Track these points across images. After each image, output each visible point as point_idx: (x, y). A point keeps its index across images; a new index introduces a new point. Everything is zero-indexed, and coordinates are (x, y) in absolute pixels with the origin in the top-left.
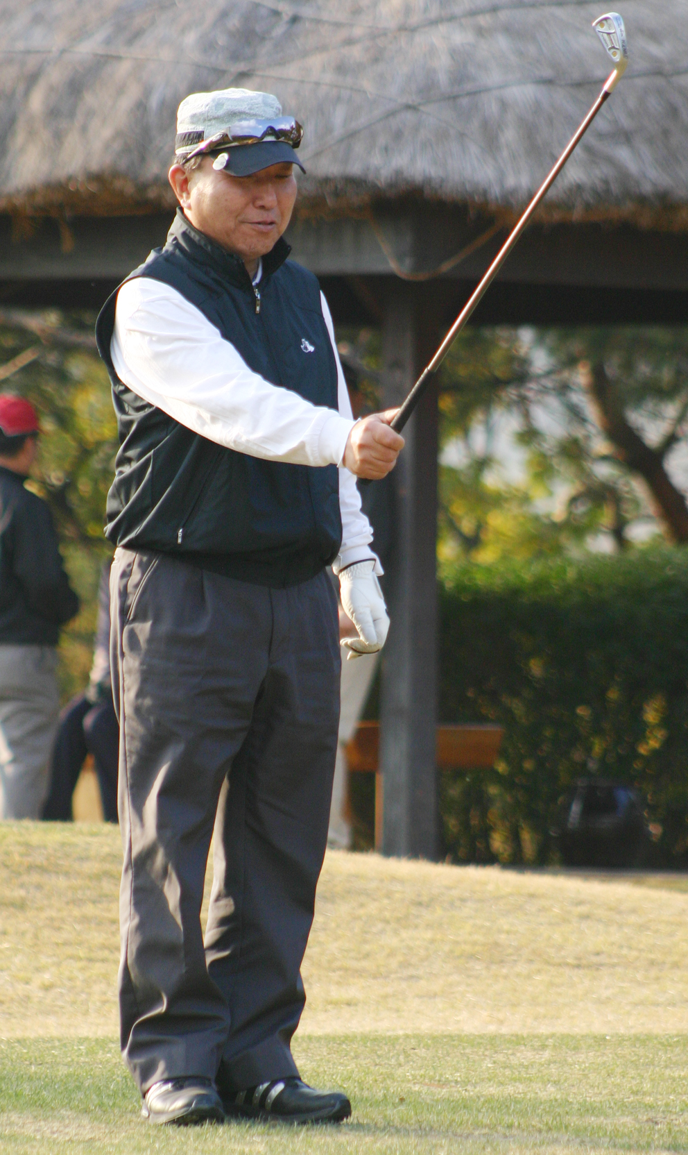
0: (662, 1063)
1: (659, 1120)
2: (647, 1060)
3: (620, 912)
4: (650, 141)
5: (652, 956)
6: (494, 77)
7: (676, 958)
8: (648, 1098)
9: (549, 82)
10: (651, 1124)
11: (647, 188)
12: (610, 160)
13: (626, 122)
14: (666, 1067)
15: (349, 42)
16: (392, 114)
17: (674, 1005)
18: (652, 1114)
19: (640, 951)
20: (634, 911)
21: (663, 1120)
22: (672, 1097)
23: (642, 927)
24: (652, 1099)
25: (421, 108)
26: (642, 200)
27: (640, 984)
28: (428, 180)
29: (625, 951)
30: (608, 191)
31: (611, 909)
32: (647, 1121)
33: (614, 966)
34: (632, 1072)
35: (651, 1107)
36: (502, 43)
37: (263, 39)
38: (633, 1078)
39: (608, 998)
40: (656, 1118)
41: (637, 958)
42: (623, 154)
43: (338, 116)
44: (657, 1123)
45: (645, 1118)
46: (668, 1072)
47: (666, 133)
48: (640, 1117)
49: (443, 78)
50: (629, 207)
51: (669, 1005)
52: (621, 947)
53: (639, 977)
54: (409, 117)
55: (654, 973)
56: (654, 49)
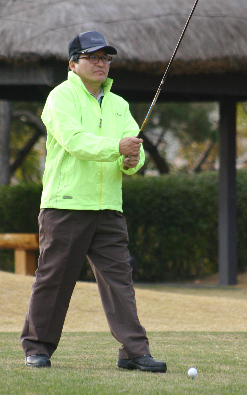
6: (80, 19)
9: (98, 22)
11: (130, 57)
13: (123, 35)
15: (32, 7)
16: (46, 32)
25: (55, 30)
26: (128, 61)
28: (58, 54)
36: (83, 8)
37: (4, 6)
43: (28, 33)
47: (137, 39)
49: (63, 20)
50: (124, 63)
54: (51, 33)
56: (133, 11)
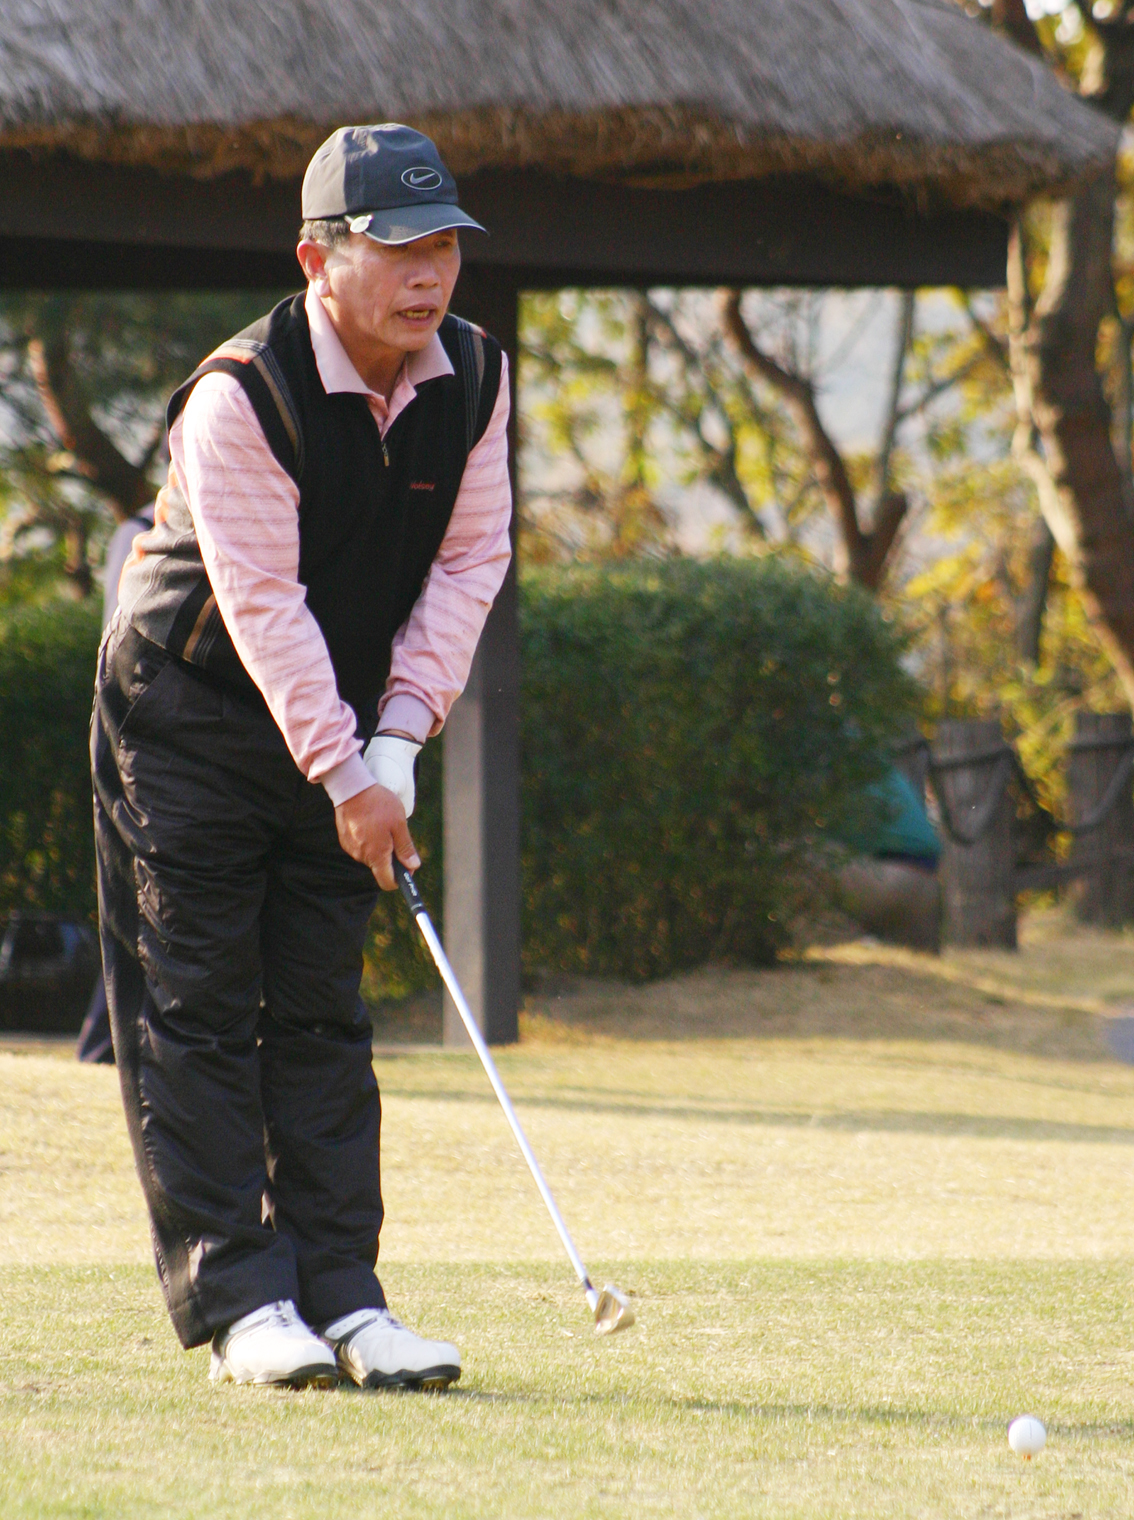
0: (64, 1306)
1: (41, 1386)
2: (44, 1302)
3: (36, 1096)
4: (95, 37)
5: (76, 1156)
7: (110, 1158)
8: (35, 1356)
10: (30, 1391)
11: (91, 103)
12: (40, 64)
14: (69, 1311)
17: (101, 1223)
18: (33, 1377)
19: (61, 1148)
20: (55, 1094)
21: (47, 1386)
22: (68, 1354)
23: (65, 1116)
24: (39, 1356)
26: (83, 118)
27: (57, 1194)
29: (40, 1149)
30: (38, 104)
31: (24, 1091)
32: (25, 1388)
33: (23, 1169)
34: (20, 1318)
35: (37, 1368)
38: (19, 1327)
39: (12, 1214)
40: (38, 1383)
41: (57, 1159)
42: (58, 55)
44: (38, 1391)
45: (23, 1384)
46: (70, 1318)
47: (117, 27)
48: (15, 1382)
50: (66, 127)
51: (96, 1223)
52: (35, 1143)
53: (57, 1185)
55: (76, 1179)
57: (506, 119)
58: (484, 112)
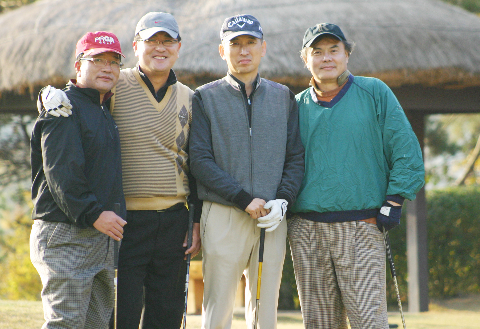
13: (285, 48)
16: (200, 47)
54: (206, 48)
56: (298, 23)
57: (405, 72)
58: (400, 70)
